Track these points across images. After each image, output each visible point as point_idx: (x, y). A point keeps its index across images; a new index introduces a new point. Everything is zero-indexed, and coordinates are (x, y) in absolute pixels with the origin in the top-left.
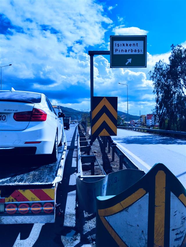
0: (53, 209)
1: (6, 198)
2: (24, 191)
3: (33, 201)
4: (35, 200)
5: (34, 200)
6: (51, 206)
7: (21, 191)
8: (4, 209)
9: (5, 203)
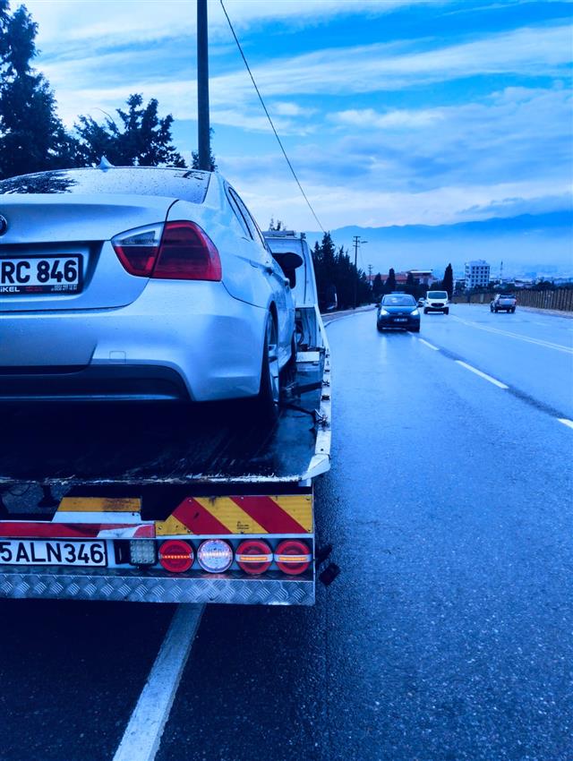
0: (308, 561)
1: (158, 524)
2: (213, 501)
3: (242, 533)
4: (250, 530)
5: (246, 531)
6: (301, 553)
7: (203, 502)
8: (153, 555)
9: (158, 538)
